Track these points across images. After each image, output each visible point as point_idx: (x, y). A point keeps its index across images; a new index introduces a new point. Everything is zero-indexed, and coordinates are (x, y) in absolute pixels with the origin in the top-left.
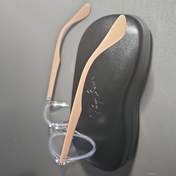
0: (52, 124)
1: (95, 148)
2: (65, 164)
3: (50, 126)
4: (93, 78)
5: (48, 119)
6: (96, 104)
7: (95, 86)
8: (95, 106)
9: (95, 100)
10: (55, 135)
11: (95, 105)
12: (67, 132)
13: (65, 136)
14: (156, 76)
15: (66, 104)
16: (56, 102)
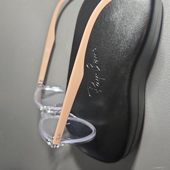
0: (43, 106)
1: (95, 132)
2: (59, 147)
3: (41, 109)
4: (95, 50)
5: (39, 101)
6: (98, 80)
7: (96, 59)
8: (95, 84)
9: (96, 75)
10: (46, 117)
11: (95, 82)
12: (61, 114)
13: (58, 120)
14: (166, 52)
15: (59, 89)
16: (48, 86)
